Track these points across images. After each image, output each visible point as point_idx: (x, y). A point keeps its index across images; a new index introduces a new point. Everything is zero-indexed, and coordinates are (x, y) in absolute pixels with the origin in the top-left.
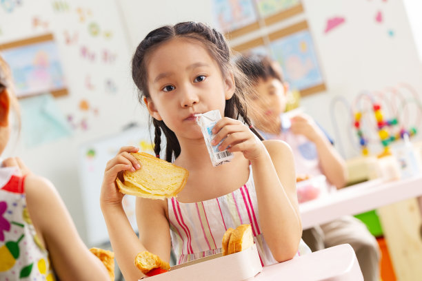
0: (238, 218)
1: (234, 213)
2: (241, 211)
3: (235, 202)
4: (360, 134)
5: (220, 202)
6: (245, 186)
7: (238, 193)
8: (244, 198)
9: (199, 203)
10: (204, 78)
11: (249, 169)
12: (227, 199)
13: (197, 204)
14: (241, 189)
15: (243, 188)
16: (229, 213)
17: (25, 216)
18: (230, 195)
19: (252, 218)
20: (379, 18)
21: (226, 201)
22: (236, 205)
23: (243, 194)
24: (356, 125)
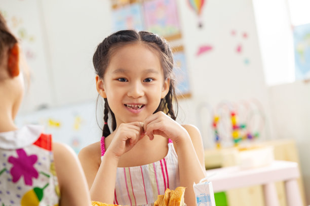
0: (156, 183)
1: (153, 179)
2: (158, 178)
3: (155, 171)
4: (216, 132)
5: (143, 170)
6: (164, 160)
7: (158, 164)
8: (162, 169)
9: (127, 169)
10: (151, 80)
11: (167, 147)
12: (149, 168)
13: (124, 169)
14: (161, 161)
15: (162, 160)
16: (149, 179)
17: (52, 169)
18: (151, 164)
19: (167, 185)
20: (239, 49)
21: (148, 170)
22: (155, 174)
23: (161, 165)
24: (215, 125)
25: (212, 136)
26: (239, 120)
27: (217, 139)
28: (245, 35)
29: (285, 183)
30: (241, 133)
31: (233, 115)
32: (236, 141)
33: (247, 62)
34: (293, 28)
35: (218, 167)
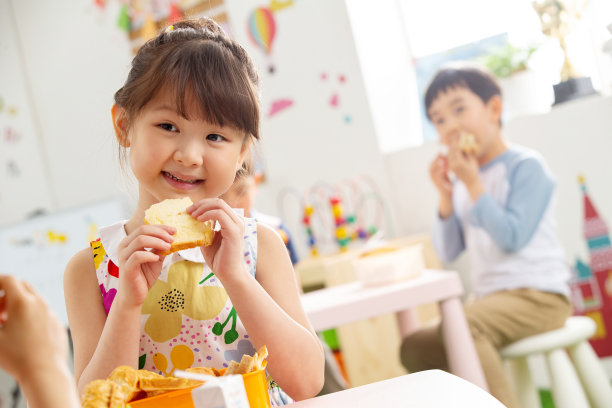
4: (310, 232)
20: (334, 102)
24: (306, 221)
26: (344, 210)
27: (312, 242)
28: (342, 79)
29: (441, 304)
30: (349, 230)
31: (334, 202)
32: (342, 243)
33: (348, 120)
34: (415, 61)
35: (320, 287)
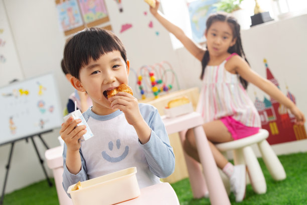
4: (141, 88)
20: (151, 25)
24: (139, 83)
25: (139, 91)
26: (155, 78)
27: (142, 93)
32: (155, 94)
33: (157, 34)
